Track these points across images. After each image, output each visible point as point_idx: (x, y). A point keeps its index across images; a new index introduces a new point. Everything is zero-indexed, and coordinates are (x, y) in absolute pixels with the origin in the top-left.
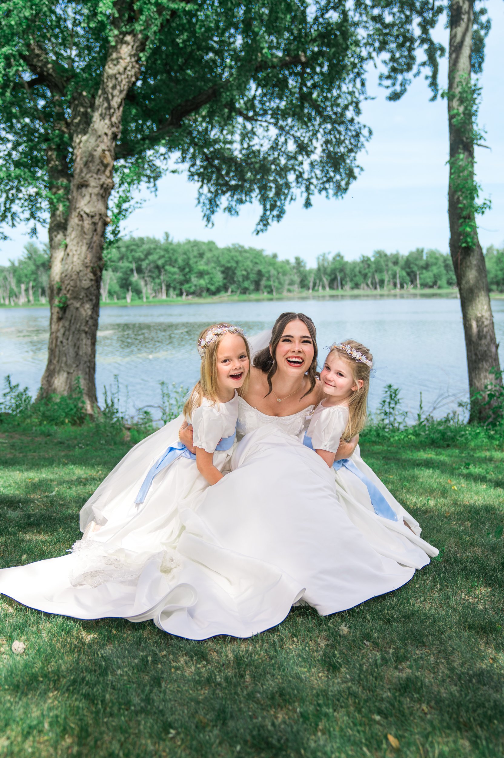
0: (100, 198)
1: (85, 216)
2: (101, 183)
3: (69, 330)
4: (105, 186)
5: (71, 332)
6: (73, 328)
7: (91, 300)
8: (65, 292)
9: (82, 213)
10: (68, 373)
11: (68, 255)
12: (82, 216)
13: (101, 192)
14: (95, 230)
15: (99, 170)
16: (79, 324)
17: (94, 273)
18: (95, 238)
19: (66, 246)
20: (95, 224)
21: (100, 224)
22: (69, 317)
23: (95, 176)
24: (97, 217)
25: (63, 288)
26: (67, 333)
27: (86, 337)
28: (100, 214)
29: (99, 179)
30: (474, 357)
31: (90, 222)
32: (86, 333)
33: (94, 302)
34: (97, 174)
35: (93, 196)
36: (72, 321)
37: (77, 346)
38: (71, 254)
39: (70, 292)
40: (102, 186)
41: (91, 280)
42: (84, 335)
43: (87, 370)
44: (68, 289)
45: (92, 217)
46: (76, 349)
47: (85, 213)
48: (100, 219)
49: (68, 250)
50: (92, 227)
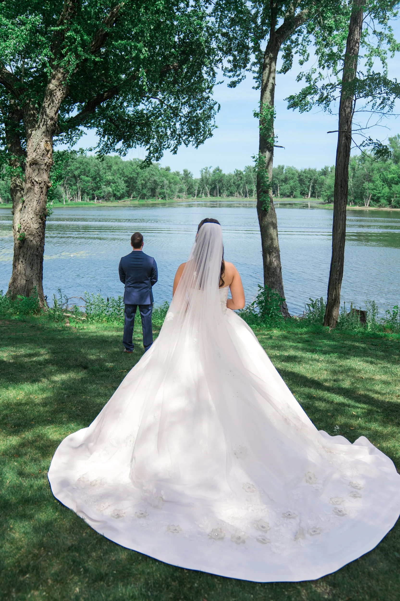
0: (44, 171)
1: (35, 182)
2: (45, 162)
3: (27, 254)
4: (48, 164)
5: (28, 255)
6: (29, 253)
7: (40, 236)
8: (24, 231)
9: (33, 181)
10: (26, 281)
11: (25, 207)
12: (33, 183)
13: (45, 167)
14: (42, 192)
15: (44, 154)
16: (33, 250)
17: (42, 220)
18: (41, 197)
19: (24, 202)
20: (41, 188)
21: (45, 188)
22: (27, 246)
23: (41, 157)
24: (43, 184)
25: (22, 228)
26: (25, 256)
27: (37, 258)
28: (45, 182)
29: (44, 160)
30: (267, 275)
31: (39, 187)
32: (37, 256)
33: (42, 236)
34: (43, 156)
35: (40, 170)
36: (28, 249)
37: (32, 264)
38: (27, 207)
39: (27, 231)
40: (46, 164)
41: (40, 223)
42: (36, 257)
43: (38, 278)
44: (25, 229)
45: (40, 183)
46: (31, 266)
47: (35, 181)
48: (44, 185)
49: (25, 204)
50: (40, 190)
